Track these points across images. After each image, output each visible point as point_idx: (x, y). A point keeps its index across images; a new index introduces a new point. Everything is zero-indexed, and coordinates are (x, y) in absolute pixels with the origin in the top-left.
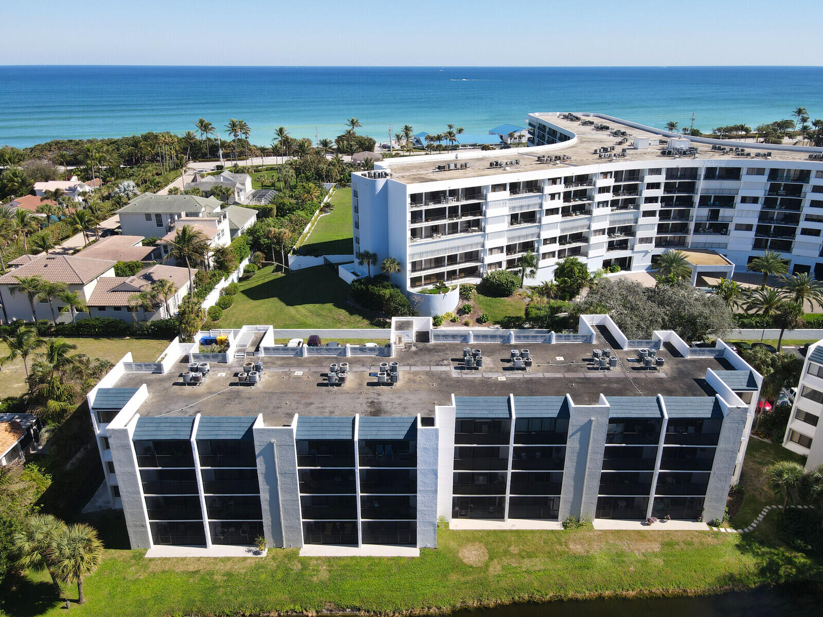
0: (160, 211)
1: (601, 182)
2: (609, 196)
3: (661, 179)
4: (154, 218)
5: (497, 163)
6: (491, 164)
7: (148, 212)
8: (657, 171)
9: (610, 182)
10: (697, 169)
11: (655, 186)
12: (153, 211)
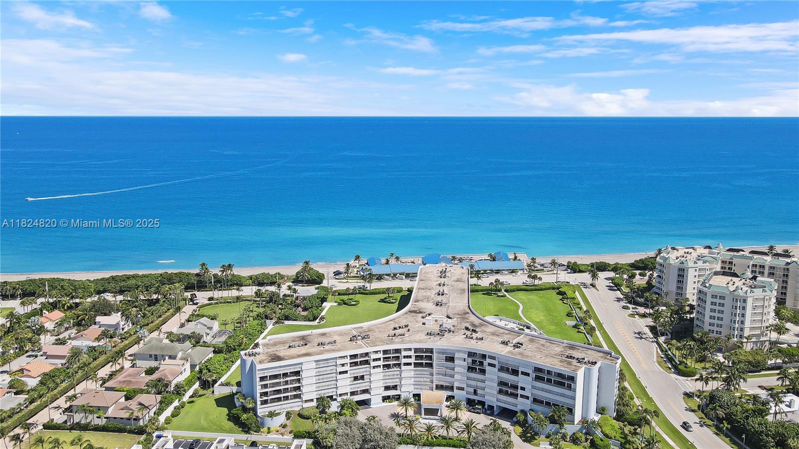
0: (156, 353)
1: (373, 356)
2: (381, 363)
3: (412, 353)
4: (153, 357)
5: (322, 343)
6: (319, 344)
7: (151, 353)
8: (410, 349)
9: (381, 355)
10: (432, 349)
11: (410, 357)
12: (153, 353)
